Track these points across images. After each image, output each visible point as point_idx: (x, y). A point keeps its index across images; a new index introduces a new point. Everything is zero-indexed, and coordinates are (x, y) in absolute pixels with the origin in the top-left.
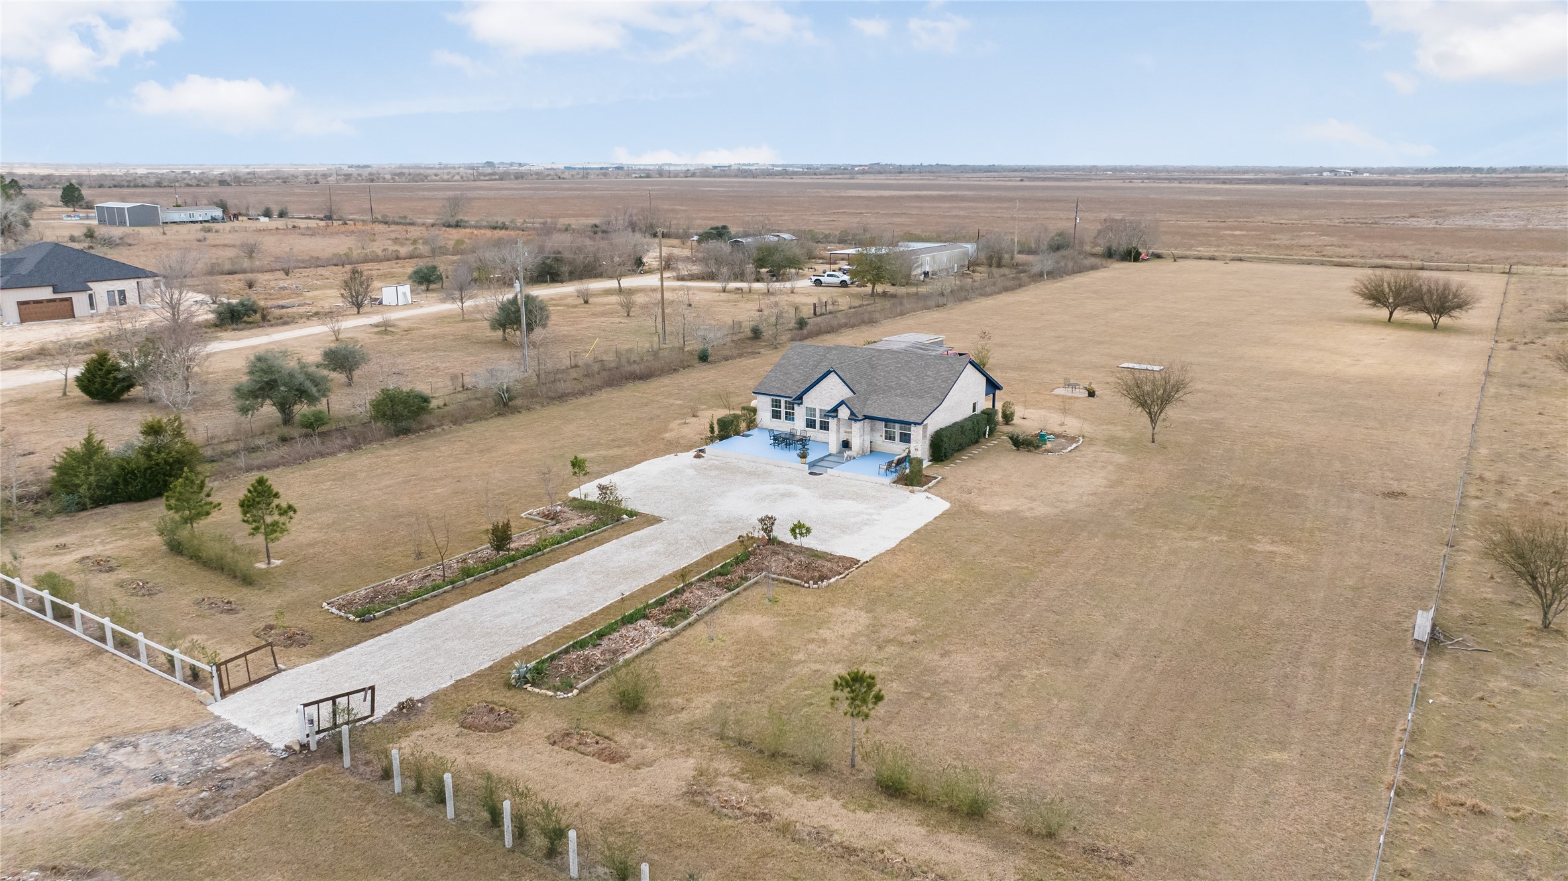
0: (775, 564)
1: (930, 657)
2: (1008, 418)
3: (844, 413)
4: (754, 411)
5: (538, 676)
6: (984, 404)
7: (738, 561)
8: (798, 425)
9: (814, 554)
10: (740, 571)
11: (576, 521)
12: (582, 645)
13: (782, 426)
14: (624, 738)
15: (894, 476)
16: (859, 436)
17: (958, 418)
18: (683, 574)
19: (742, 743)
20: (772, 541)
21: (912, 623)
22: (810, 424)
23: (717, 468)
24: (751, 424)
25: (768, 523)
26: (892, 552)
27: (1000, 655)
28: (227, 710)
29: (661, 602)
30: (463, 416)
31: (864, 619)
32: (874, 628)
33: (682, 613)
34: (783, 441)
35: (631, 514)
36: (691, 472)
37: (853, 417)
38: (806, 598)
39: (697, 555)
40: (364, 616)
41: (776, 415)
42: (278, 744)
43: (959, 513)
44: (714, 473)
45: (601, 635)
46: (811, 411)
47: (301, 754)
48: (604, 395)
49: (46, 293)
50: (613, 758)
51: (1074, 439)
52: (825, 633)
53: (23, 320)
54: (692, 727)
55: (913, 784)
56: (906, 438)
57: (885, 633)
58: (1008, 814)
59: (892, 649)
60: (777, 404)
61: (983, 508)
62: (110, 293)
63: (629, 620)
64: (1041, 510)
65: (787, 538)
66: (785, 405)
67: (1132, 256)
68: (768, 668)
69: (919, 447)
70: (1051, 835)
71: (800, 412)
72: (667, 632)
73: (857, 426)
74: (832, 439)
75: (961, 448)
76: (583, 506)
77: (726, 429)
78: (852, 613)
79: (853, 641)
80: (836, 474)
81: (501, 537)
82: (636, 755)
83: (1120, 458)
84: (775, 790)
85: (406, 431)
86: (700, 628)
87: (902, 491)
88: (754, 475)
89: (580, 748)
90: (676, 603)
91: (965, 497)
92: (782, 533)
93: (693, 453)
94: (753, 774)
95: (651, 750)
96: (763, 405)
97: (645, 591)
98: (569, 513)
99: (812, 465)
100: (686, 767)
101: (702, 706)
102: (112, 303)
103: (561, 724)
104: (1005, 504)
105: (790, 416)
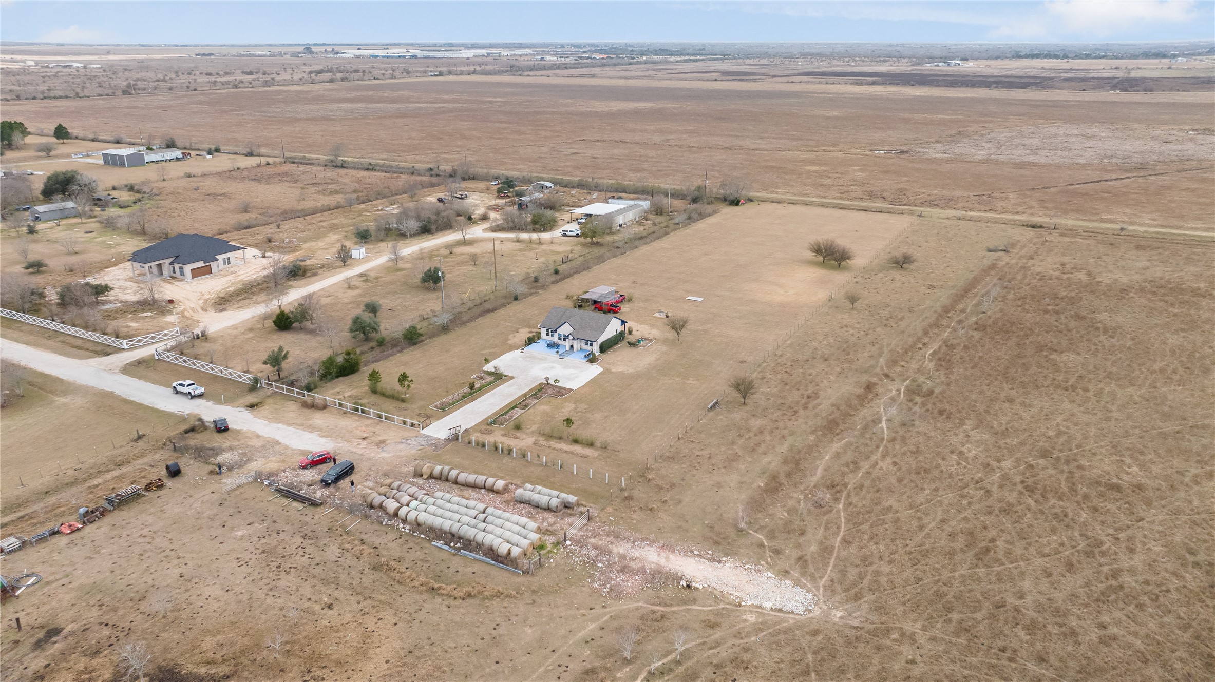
0: (550, 391)
1: (589, 415)
2: (630, 332)
3: (571, 337)
4: (540, 333)
5: (494, 422)
6: (620, 329)
7: (539, 391)
8: (556, 339)
9: (560, 387)
10: (540, 394)
11: (489, 379)
12: (503, 415)
13: (550, 338)
14: (518, 434)
15: (587, 359)
16: (576, 345)
17: (610, 336)
18: (525, 395)
19: (544, 434)
20: (548, 384)
21: (586, 407)
22: (560, 339)
23: (529, 357)
24: (539, 338)
25: (547, 379)
26: (583, 387)
27: (606, 414)
28: (426, 432)
29: (520, 403)
30: (433, 335)
31: (573, 406)
32: (576, 408)
33: (526, 406)
34: (552, 346)
35: (505, 376)
36: (520, 359)
37: (574, 339)
38: (559, 400)
39: (527, 389)
40: (443, 409)
41: (548, 335)
42: (443, 438)
43: (606, 372)
44: (528, 359)
45: (507, 412)
46: (560, 335)
47: (448, 440)
48: (480, 320)
49: (201, 264)
50: (517, 438)
51: (651, 341)
52: (563, 410)
53: (193, 277)
54: (533, 432)
55: (580, 440)
56: (591, 345)
57: (579, 410)
58: (598, 445)
59: (580, 414)
60: (548, 331)
61: (613, 370)
62: (224, 260)
63: (513, 408)
64: (631, 370)
65: (553, 383)
66: (552, 331)
67: (736, 202)
68: (549, 419)
69: (596, 349)
70: (606, 448)
71: (556, 335)
72: (523, 411)
73: (575, 342)
74: (567, 344)
75: (611, 347)
76: (490, 373)
77: (530, 341)
78: (570, 405)
79: (570, 411)
80: (569, 359)
81: (472, 386)
82: (521, 438)
83: (664, 349)
84: (552, 443)
85: (414, 344)
86: (531, 410)
87: (589, 364)
88: (543, 360)
89: (509, 436)
90: (524, 404)
91: (608, 367)
92: (551, 382)
93: (520, 350)
94: (547, 440)
95: (524, 437)
96: (543, 332)
97: (515, 400)
98: (486, 376)
99: (560, 355)
100: (533, 439)
101: (535, 427)
102: (225, 264)
103: (503, 432)
104: (620, 369)
105: (553, 336)
